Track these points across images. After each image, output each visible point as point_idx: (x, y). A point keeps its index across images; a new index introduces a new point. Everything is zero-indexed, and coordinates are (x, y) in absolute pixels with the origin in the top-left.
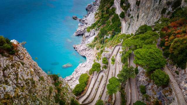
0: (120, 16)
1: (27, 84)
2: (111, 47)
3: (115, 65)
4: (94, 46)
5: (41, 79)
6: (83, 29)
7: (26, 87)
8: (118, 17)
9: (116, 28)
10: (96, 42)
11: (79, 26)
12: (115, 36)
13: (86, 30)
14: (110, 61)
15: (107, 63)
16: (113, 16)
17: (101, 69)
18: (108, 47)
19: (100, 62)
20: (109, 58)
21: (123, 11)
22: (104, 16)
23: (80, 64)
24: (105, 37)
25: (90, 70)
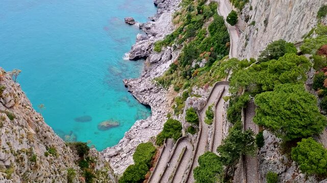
0: (228, 20)
1: (20, 160)
2: (207, 87)
3: (213, 125)
4: (169, 84)
5: (51, 151)
6: (146, 45)
7: (16, 167)
8: (223, 23)
9: (219, 46)
10: (173, 75)
11: (138, 40)
12: (216, 63)
13: (153, 48)
14: (203, 117)
15: (197, 122)
16: (212, 19)
17: (184, 136)
18: (199, 87)
19: (182, 119)
20: (202, 110)
21: (235, 10)
22: (193, 19)
23: (138, 122)
24: (194, 65)
25: (159, 136)
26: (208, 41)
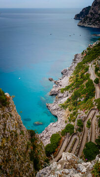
0: (94, 82)
2: (85, 110)
3: (91, 128)
4: (66, 107)
5: (22, 132)
6: (57, 90)
7: (10, 139)
8: (92, 83)
9: (90, 93)
10: (69, 103)
11: (54, 87)
12: (89, 100)
13: (60, 91)
14: (86, 124)
15: (82, 126)
16: (87, 81)
17: (75, 132)
18: (81, 110)
19: (75, 124)
20: (85, 121)
21: (98, 77)
22: (79, 80)
23: (51, 124)
24: (78, 100)
25: (63, 131)
26: (85, 90)
